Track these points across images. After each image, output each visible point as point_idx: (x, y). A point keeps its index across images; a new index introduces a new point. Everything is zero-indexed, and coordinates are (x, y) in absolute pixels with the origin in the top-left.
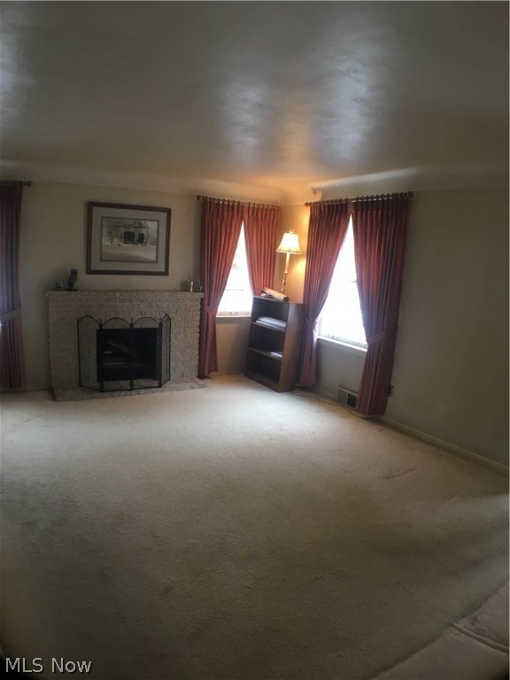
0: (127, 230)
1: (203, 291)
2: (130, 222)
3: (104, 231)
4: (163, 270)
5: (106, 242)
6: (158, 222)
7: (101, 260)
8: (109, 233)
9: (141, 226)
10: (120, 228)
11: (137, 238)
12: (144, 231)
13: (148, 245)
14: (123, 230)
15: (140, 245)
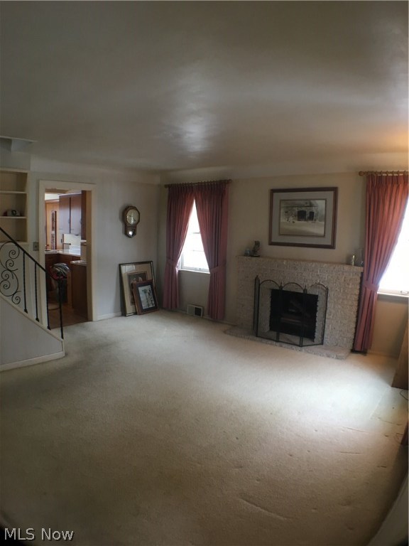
0: (300, 209)
1: (363, 266)
2: (302, 202)
3: (282, 211)
4: (329, 243)
5: (283, 220)
6: (326, 200)
7: (280, 235)
8: (286, 212)
9: (311, 205)
10: (294, 208)
11: (308, 215)
12: (314, 209)
13: (317, 221)
14: (296, 210)
15: (310, 222)
